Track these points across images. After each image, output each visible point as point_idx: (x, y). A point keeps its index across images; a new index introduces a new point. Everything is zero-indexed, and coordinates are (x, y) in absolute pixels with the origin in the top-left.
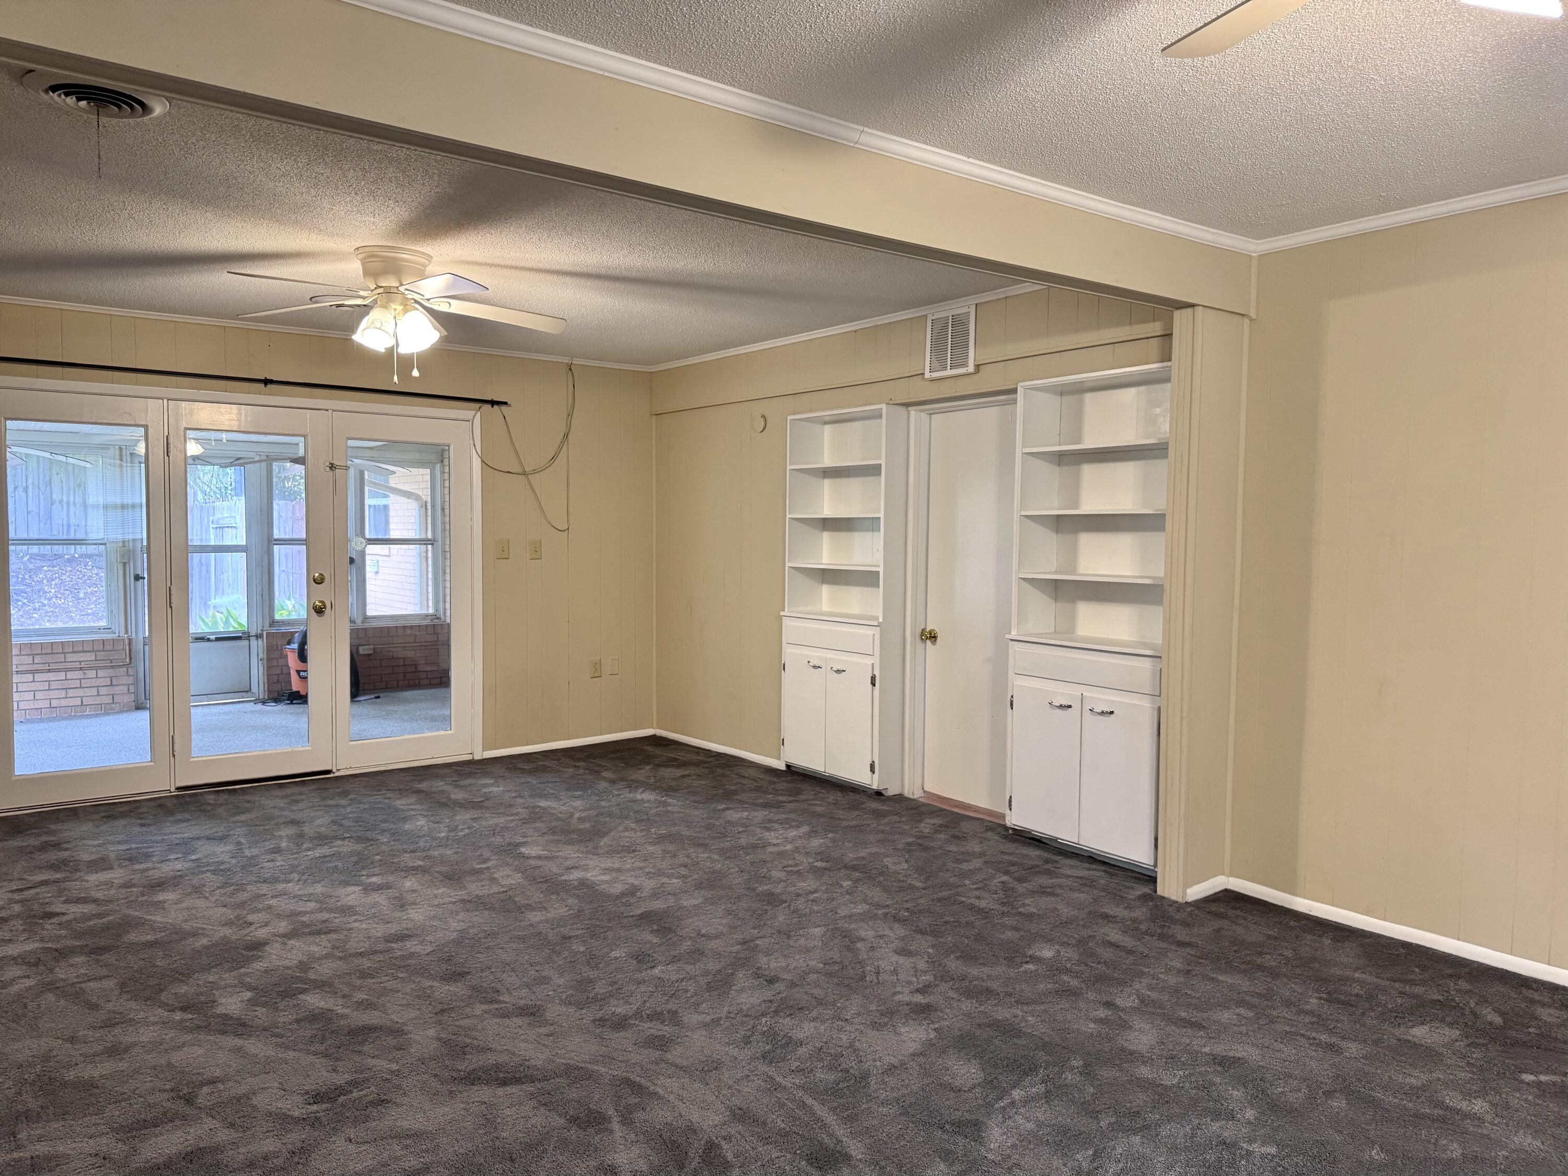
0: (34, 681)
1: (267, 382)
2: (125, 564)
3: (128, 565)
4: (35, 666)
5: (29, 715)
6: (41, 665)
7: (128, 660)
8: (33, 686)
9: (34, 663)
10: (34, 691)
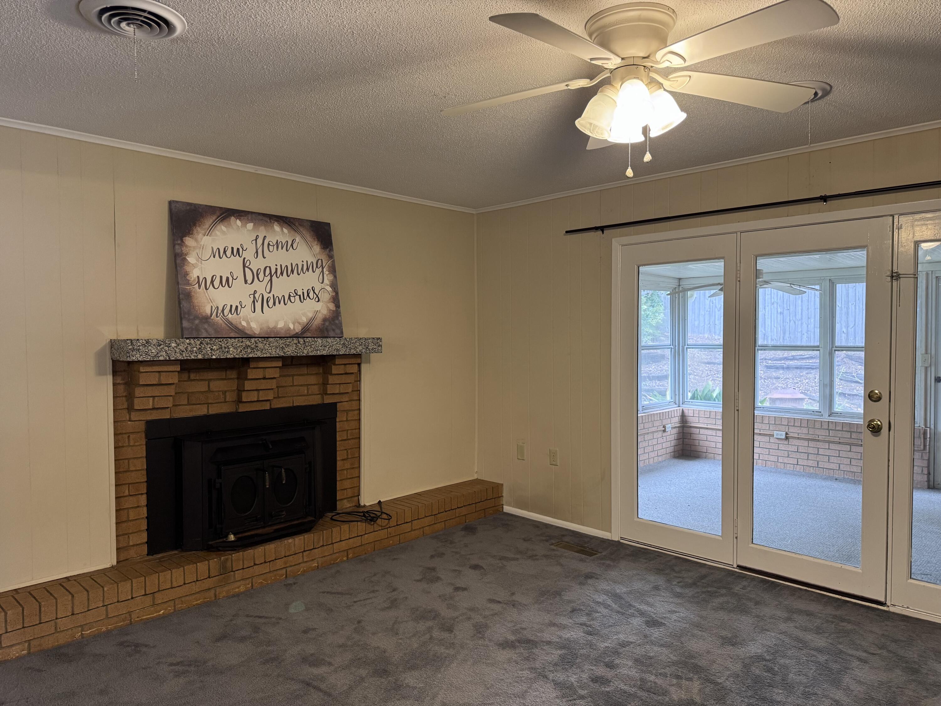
0: (850, 451)
1: (824, 199)
2: (926, 368)
3: (929, 369)
4: (852, 440)
5: (846, 475)
6: (856, 440)
7: (922, 447)
8: (850, 455)
9: (851, 438)
10: (851, 458)
